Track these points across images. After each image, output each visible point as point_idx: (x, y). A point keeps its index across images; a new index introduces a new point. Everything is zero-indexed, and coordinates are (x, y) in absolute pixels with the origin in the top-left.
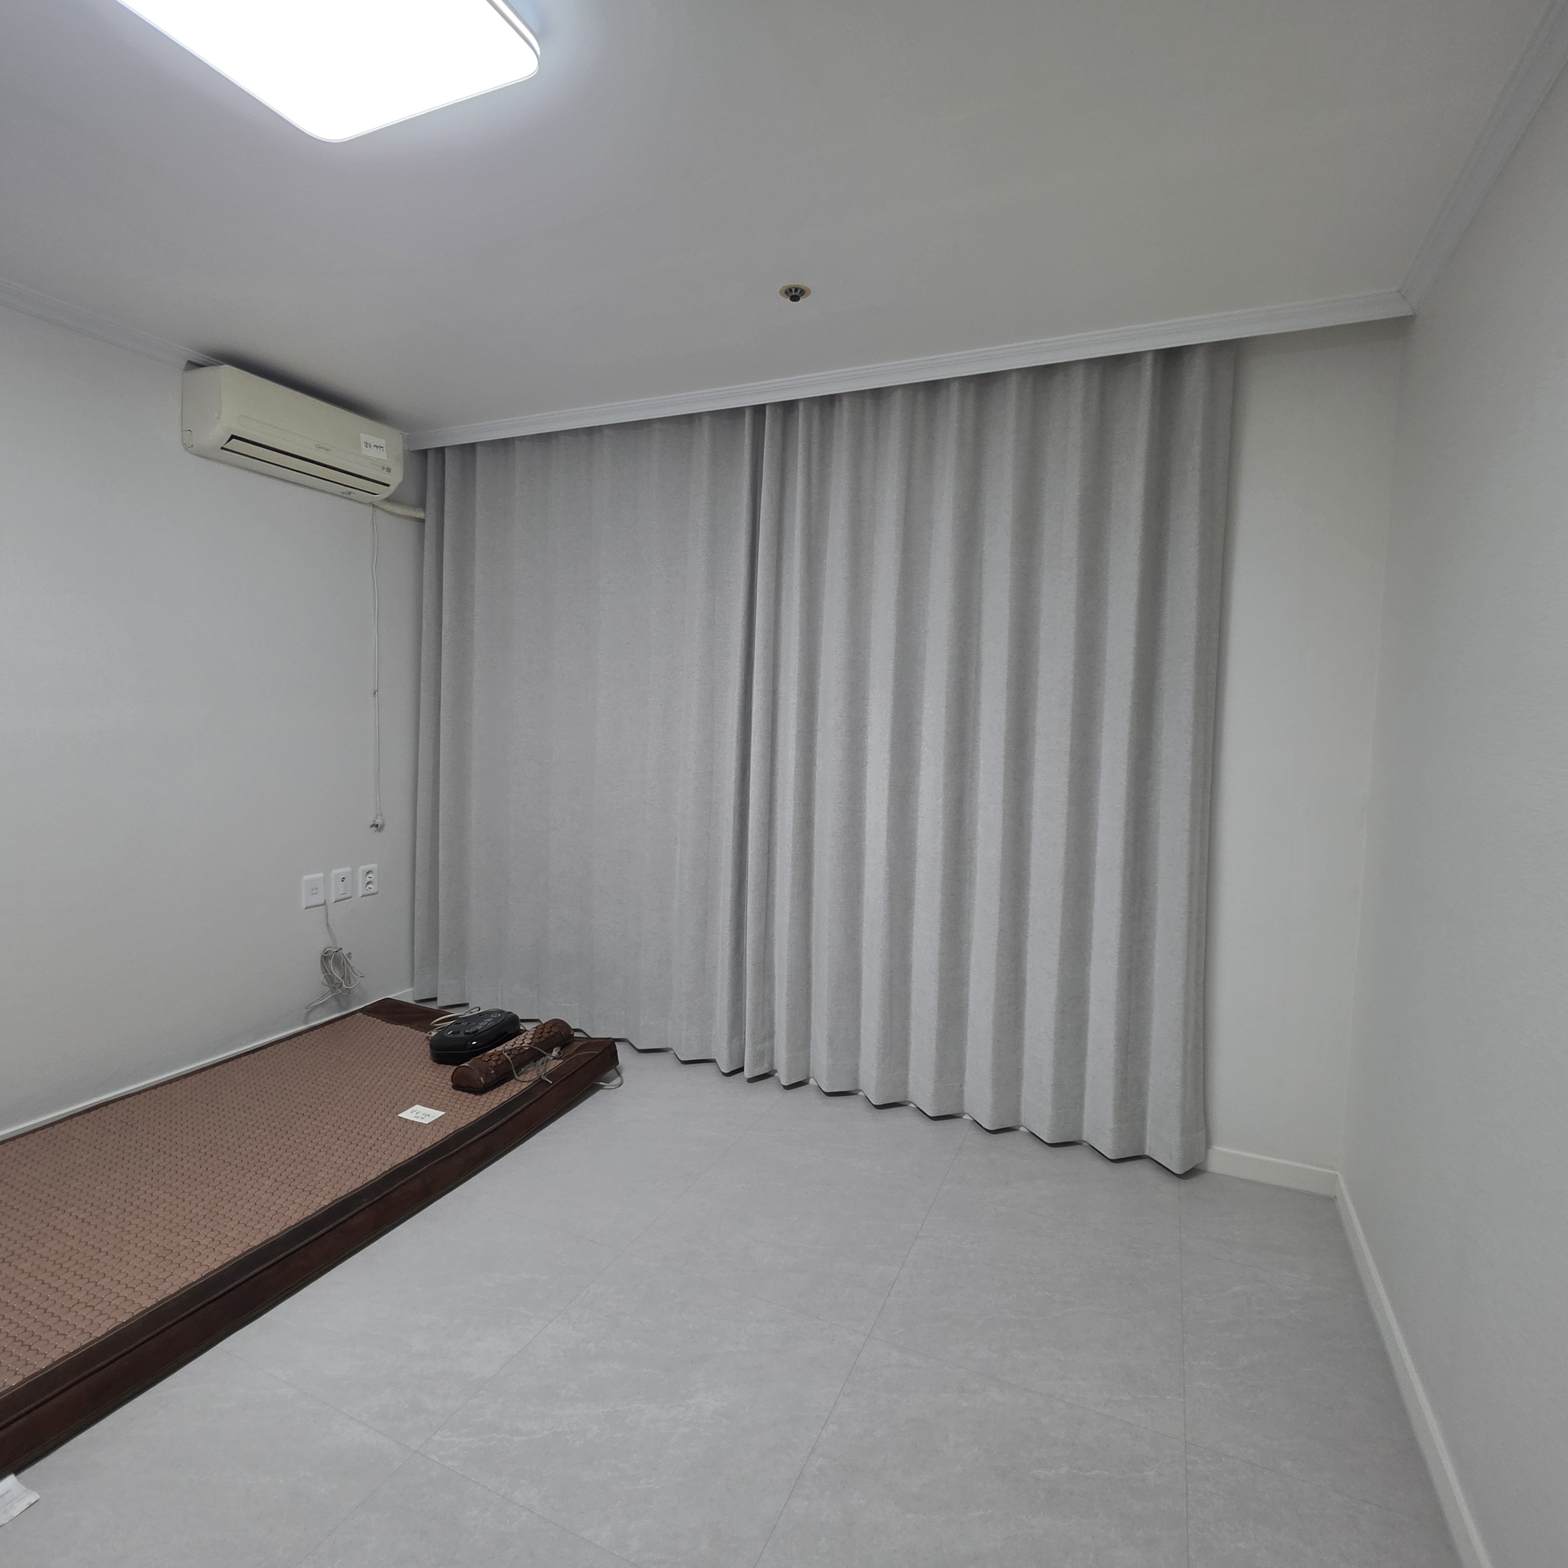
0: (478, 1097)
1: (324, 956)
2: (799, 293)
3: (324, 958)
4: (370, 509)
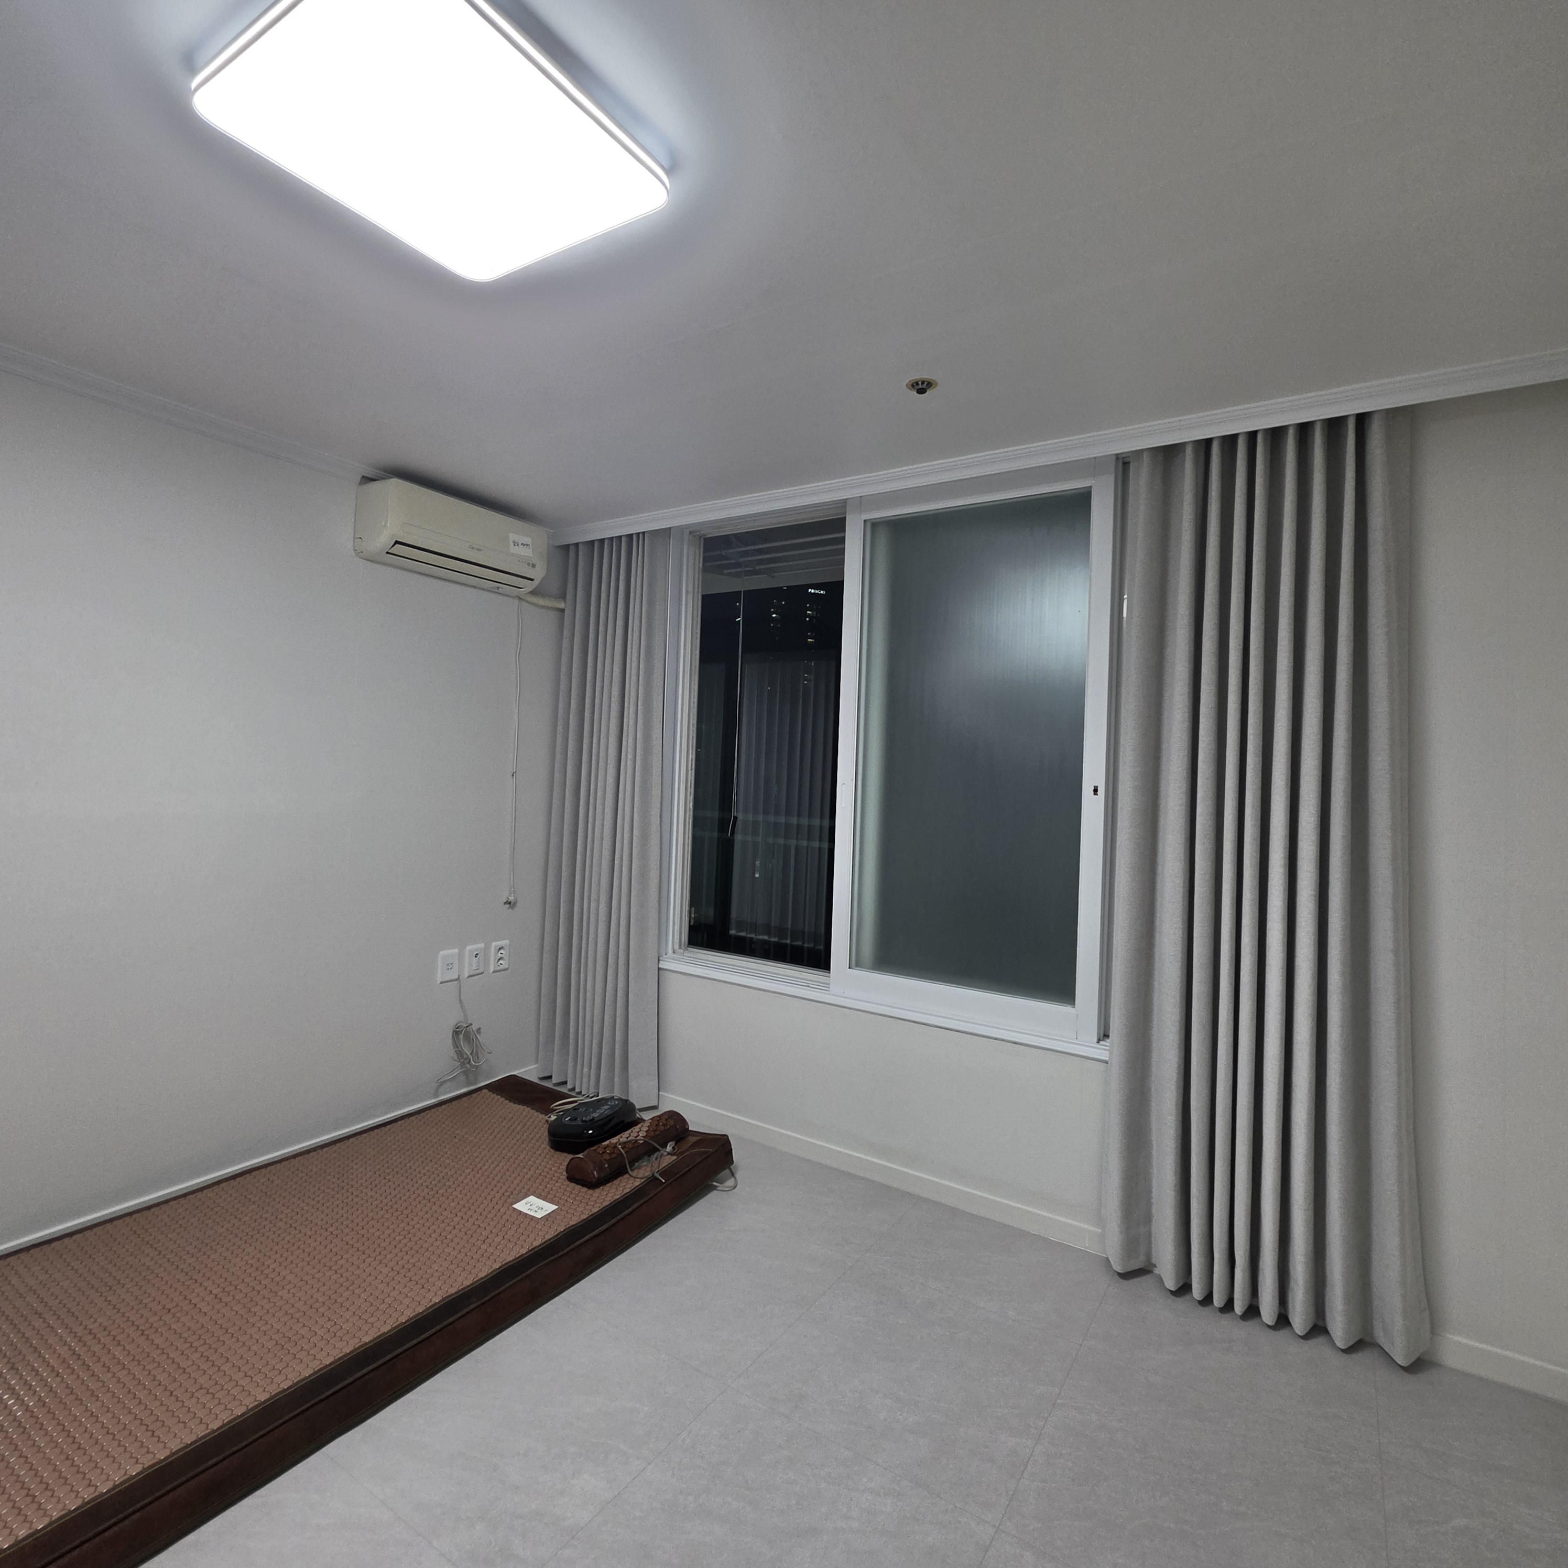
0: (590, 1192)
1: (455, 1032)
2: (926, 386)
4: (516, 602)
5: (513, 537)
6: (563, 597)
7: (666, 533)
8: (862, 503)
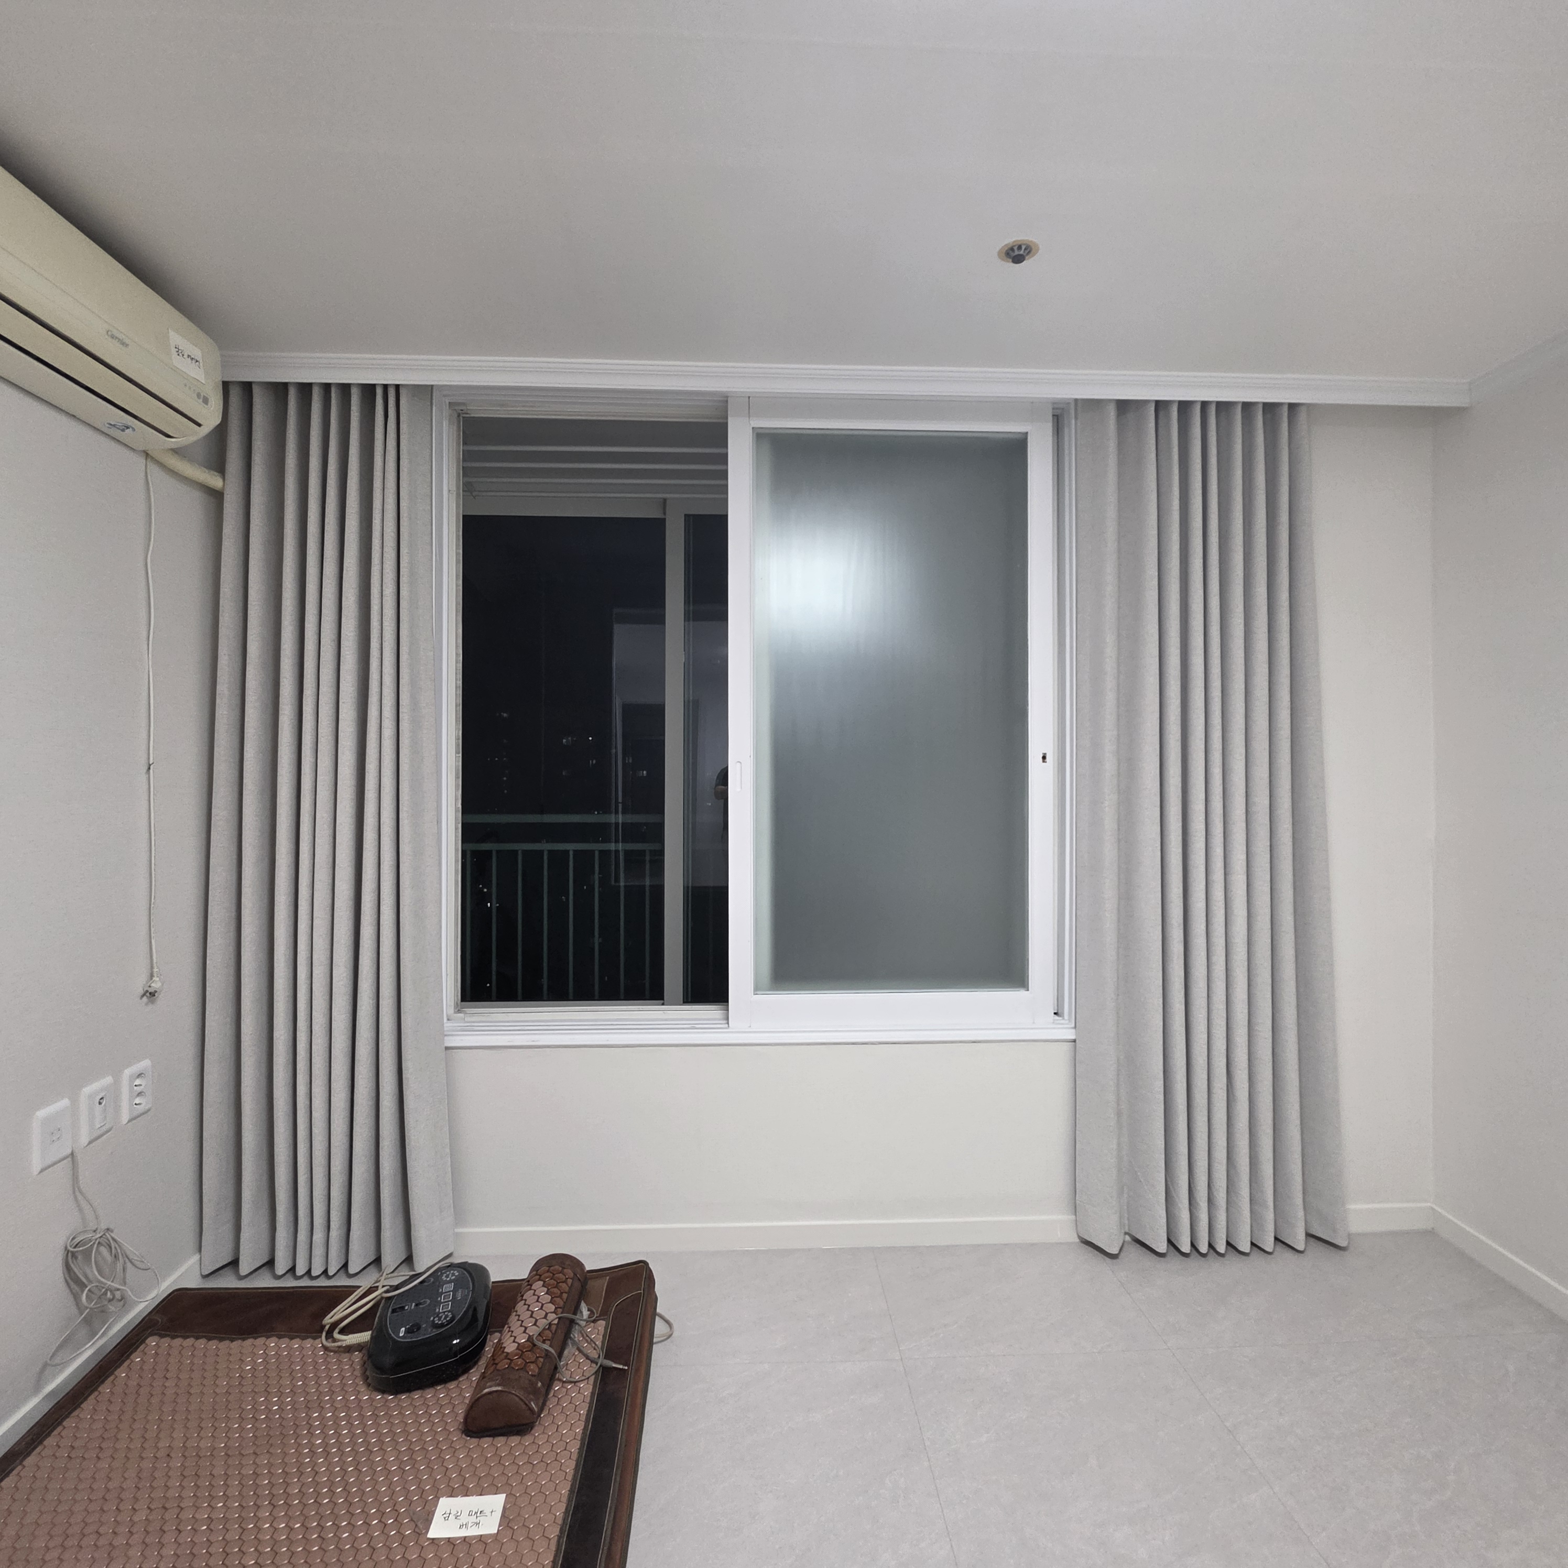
1: (72, 1252)
2: (1024, 252)
3: (72, 1256)
4: (142, 460)
5: (175, 338)
6: (220, 468)
7: (425, 392)
8: (751, 404)
